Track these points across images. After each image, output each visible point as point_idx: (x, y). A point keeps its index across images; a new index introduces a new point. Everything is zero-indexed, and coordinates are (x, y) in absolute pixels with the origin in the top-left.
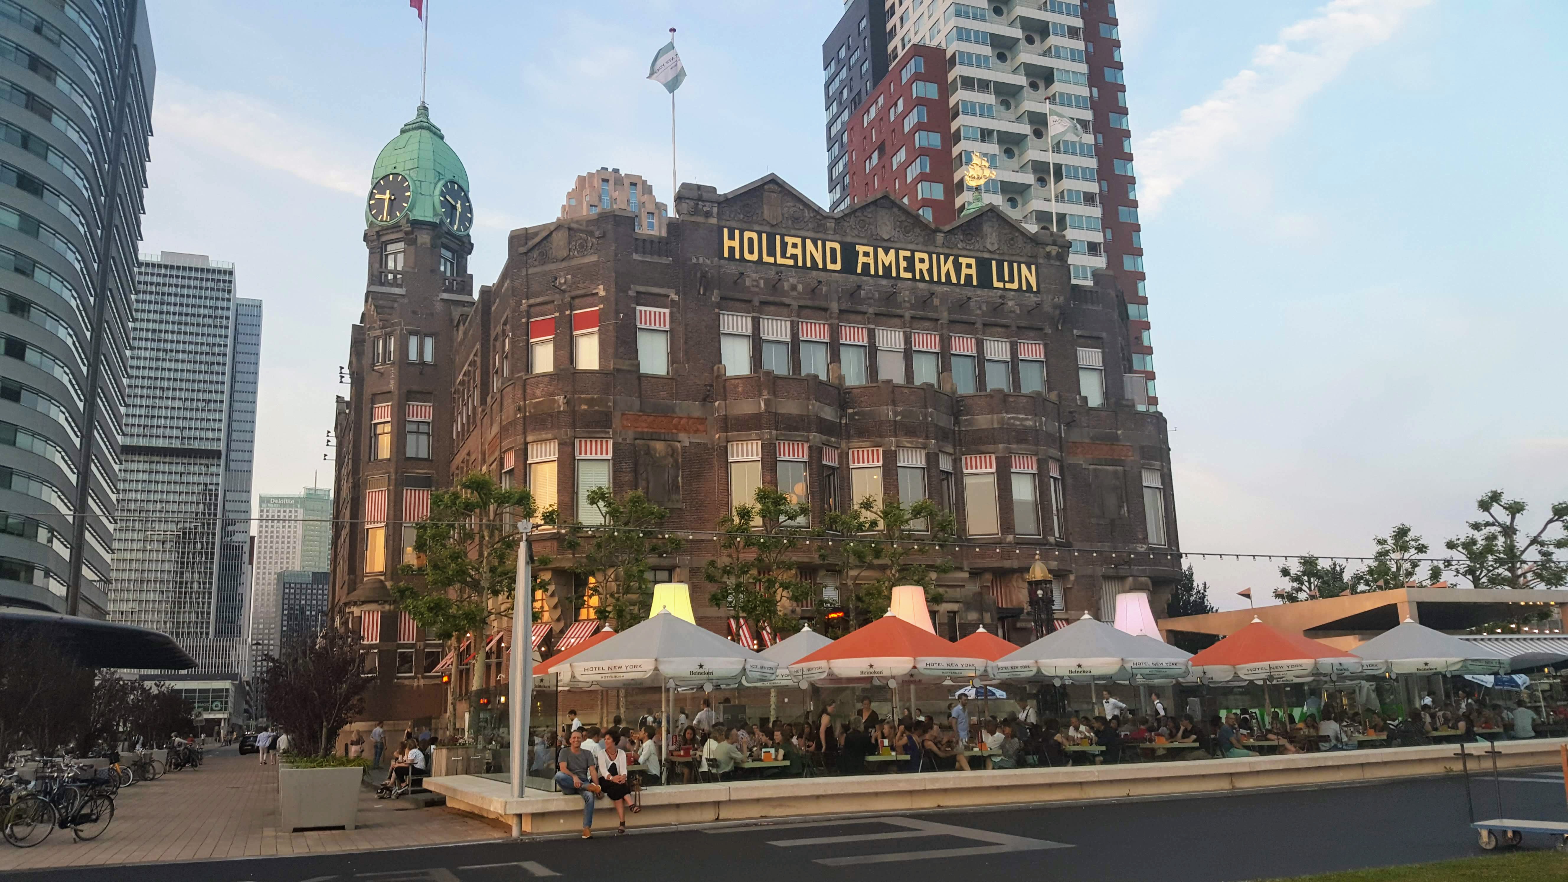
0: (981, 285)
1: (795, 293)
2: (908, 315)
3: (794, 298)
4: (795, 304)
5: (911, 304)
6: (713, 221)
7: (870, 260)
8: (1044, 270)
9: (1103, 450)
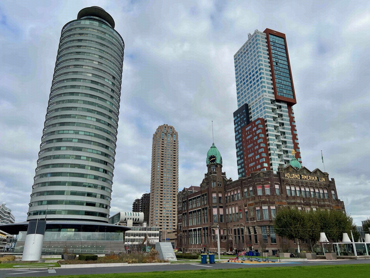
0: (318, 181)
2: (309, 186)
4: (295, 184)
5: (309, 184)
6: (283, 172)
7: (303, 177)
8: (326, 179)
9: (337, 208)
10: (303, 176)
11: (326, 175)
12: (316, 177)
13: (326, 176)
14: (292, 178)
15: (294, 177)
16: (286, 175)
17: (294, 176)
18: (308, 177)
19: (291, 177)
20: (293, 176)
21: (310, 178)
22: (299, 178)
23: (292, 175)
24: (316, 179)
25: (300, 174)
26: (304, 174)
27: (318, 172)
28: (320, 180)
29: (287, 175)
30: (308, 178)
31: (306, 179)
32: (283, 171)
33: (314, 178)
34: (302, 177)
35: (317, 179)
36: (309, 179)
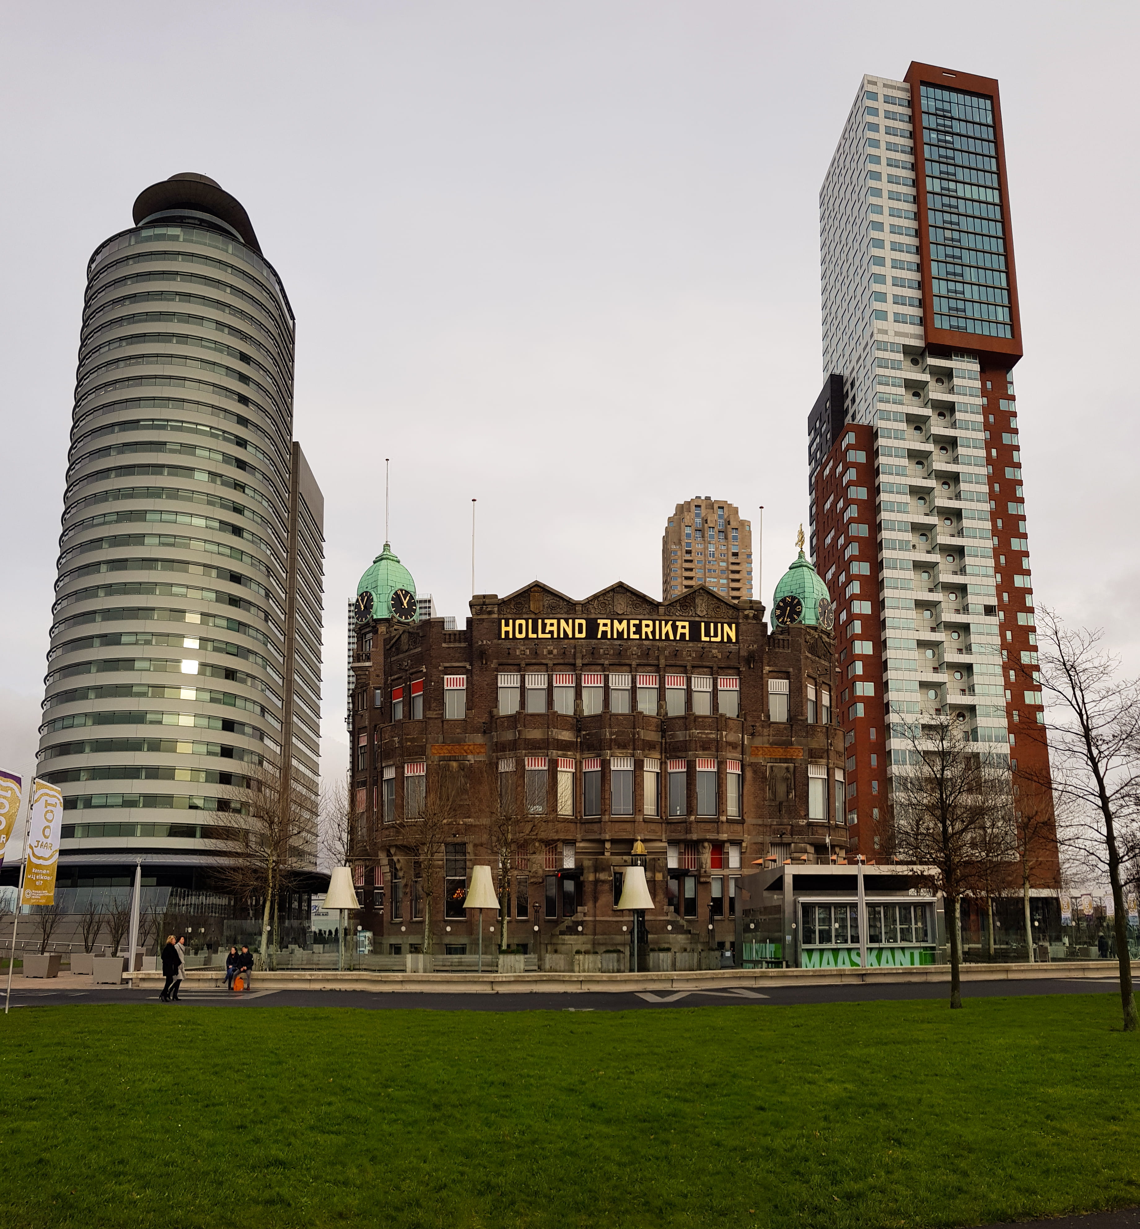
0: (692, 640)
1: (552, 656)
2: (634, 663)
3: (551, 659)
4: (550, 663)
5: (638, 656)
6: (494, 616)
7: (608, 629)
8: (743, 628)
9: (779, 752)
10: (608, 622)
11: (751, 613)
12: (687, 624)
13: (747, 617)
14: (541, 635)
15: (551, 632)
16: (504, 629)
17: (555, 628)
18: (638, 628)
19: (535, 631)
20: (548, 628)
21: (644, 629)
22: (583, 635)
23: (544, 626)
24: (680, 631)
25: (593, 616)
26: (614, 616)
27: (698, 601)
28: (707, 634)
29: (510, 629)
30: (633, 629)
31: (621, 634)
32: (490, 613)
33: (675, 628)
34: (601, 628)
35: (687, 631)
36: (638, 630)
